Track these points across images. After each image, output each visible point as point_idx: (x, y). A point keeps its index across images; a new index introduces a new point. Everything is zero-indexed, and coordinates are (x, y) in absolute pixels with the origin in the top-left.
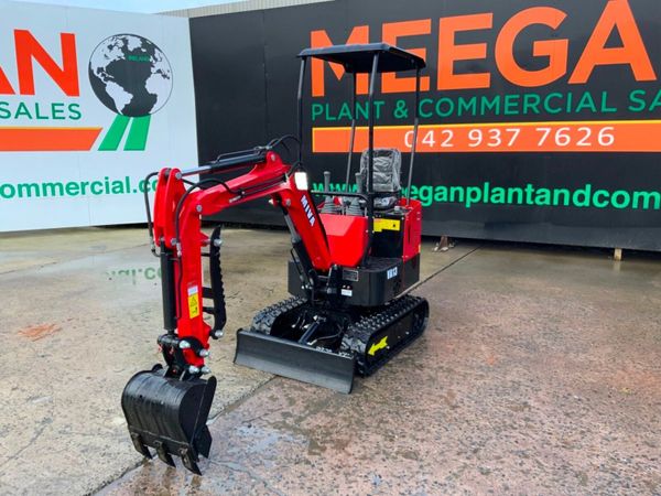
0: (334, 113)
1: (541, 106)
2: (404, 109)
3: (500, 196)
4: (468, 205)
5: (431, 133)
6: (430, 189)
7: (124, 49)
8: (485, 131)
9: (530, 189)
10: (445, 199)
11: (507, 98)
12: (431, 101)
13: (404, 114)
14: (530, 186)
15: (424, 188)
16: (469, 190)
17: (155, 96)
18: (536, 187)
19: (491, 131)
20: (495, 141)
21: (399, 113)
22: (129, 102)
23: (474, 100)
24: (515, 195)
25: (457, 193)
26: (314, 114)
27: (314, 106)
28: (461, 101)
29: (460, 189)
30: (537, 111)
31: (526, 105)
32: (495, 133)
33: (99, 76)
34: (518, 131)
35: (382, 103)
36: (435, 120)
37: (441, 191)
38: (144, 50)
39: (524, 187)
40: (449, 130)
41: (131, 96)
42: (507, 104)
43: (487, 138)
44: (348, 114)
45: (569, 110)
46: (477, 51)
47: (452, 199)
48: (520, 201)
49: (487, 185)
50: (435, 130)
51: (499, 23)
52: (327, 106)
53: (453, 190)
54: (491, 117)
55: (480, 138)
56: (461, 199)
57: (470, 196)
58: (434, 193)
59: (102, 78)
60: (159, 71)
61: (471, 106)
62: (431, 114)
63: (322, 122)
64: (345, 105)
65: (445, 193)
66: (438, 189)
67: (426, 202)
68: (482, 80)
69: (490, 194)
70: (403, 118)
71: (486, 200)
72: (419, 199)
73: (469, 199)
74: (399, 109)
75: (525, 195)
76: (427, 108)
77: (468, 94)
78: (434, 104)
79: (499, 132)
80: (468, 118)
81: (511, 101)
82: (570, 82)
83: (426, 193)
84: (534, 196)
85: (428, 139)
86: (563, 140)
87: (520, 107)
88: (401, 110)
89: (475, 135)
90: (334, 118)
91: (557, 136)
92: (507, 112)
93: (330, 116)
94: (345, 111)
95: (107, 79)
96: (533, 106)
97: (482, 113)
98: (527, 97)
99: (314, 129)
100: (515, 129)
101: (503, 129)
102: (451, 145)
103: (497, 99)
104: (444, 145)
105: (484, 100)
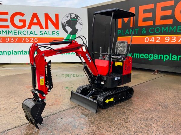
0: (124, 32)
2: (145, 31)
3: (175, 58)
4: (164, 61)
5: (153, 38)
6: (152, 55)
7: (71, 17)
8: (170, 37)
10: (157, 58)
11: (178, 27)
12: (153, 28)
13: (145, 32)
15: (150, 55)
16: (165, 56)
17: (78, 29)
20: (174, 40)
21: (143, 32)
22: (71, 31)
23: (167, 28)
25: (161, 57)
26: (118, 33)
27: (118, 31)
28: (163, 28)
29: (162, 56)
32: (174, 38)
33: (64, 24)
35: (138, 29)
36: (155, 34)
37: (156, 56)
38: (75, 17)
40: (159, 37)
41: (72, 29)
42: (178, 29)
43: (171, 39)
44: (128, 33)
46: (169, 13)
47: (159, 58)
49: (171, 54)
50: (154, 37)
52: (122, 31)
53: (160, 55)
54: (173, 33)
55: (169, 40)
56: (162, 59)
57: (165, 58)
58: (153, 56)
59: (65, 25)
60: (79, 23)
61: (166, 30)
62: (153, 32)
63: (120, 35)
64: (127, 30)
66: (155, 55)
67: (151, 59)
68: (170, 21)
69: (172, 57)
70: (145, 33)
71: (170, 59)
72: (148, 58)
73: (165, 59)
74: (143, 31)
76: (152, 30)
77: (165, 26)
79: (175, 38)
80: (165, 33)
83: (151, 56)
85: (152, 40)
88: (144, 31)
89: (167, 38)
90: (124, 34)
92: (178, 31)
93: (123, 33)
94: (127, 32)
95: (66, 25)
97: (170, 32)
99: (118, 37)
101: (177, 37)
102: (159, 42)
103: (175, 27)
104: (157, 42)
105: (171, 28)
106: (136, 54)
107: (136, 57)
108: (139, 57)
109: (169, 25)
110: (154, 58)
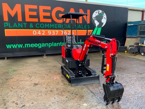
0: (12, 25)
1: (61, 27)
2: (32, 26)
3: (56, 45)
4: (49, 47)
5: (40, 31)
6: (41, 44)
8: (51, 31)
9: (61, 43)
11: (55, 25)
12: (39, 24)
13: (32, 27)
14: (61, 42)
15: (39, 44)
16: (49, 44)
18: (62, 43)
19: (53, 31)
20: (54, 33)
23: (48, 25)
24: (58, 44)
25: (47, 45)
26: (5, 26)
27: (5, 23)
28: (46, 25)
29: (47, 44)
30: (61, 28)
31: (59, 26)
32: (53, 32)
34: (58, 31)
35: (26, 24)
36: (40, 28)
39: (60, 43)
40: (44, 31)
42: (55, 26)
43: (52, 33)
45: (66, 28)
46: (48, 14)
48: (59, 45)
49: (53, 43)
51: (52, 9)
52: (9, 23)
53: (46, 44)
54: (52, 28)
55: (50, 33)
56: (48, 46)
57: (50, 45)
58: (42, 45)
61: (48, 26)
62: (39, 27)
63: (8, 28)
64: (15, 24)
65: (44, 45)
66: (42, 44)
67: (40, 47)
68: (50, 21)
69: (54, 44)
70: (32, 28)
71: (53, 46)
72: (38, 47)
73: (49, 46)
74: (31, 25)
75: (60, 44)
76: (38, 26)
77: (47, 23)
78: (40, 25)
79: (54, 32)
80: (47, 28)
81: (56, 25)
82: (66, 22)
83: (40, 45)
84: (62, 44)
85: (39, 33)
86: (66, 33)
87: (58, 27)
88: (31, 26)
89: (49, 32)
91: (65, 33)
92: (55, 28)
96: (60, 27)
97: (50, 27)
98: (59, 25)
99: (5, 30)
100: (57, 31)
101: (55, 31)
102: (44, 34)
103: (53, 25)
104: (43, 34)
105: (51, 25)
106: (27, 44)
107: (28, 47)
108: (30, 47)
109: (49, 23)
110: (42, 46)
